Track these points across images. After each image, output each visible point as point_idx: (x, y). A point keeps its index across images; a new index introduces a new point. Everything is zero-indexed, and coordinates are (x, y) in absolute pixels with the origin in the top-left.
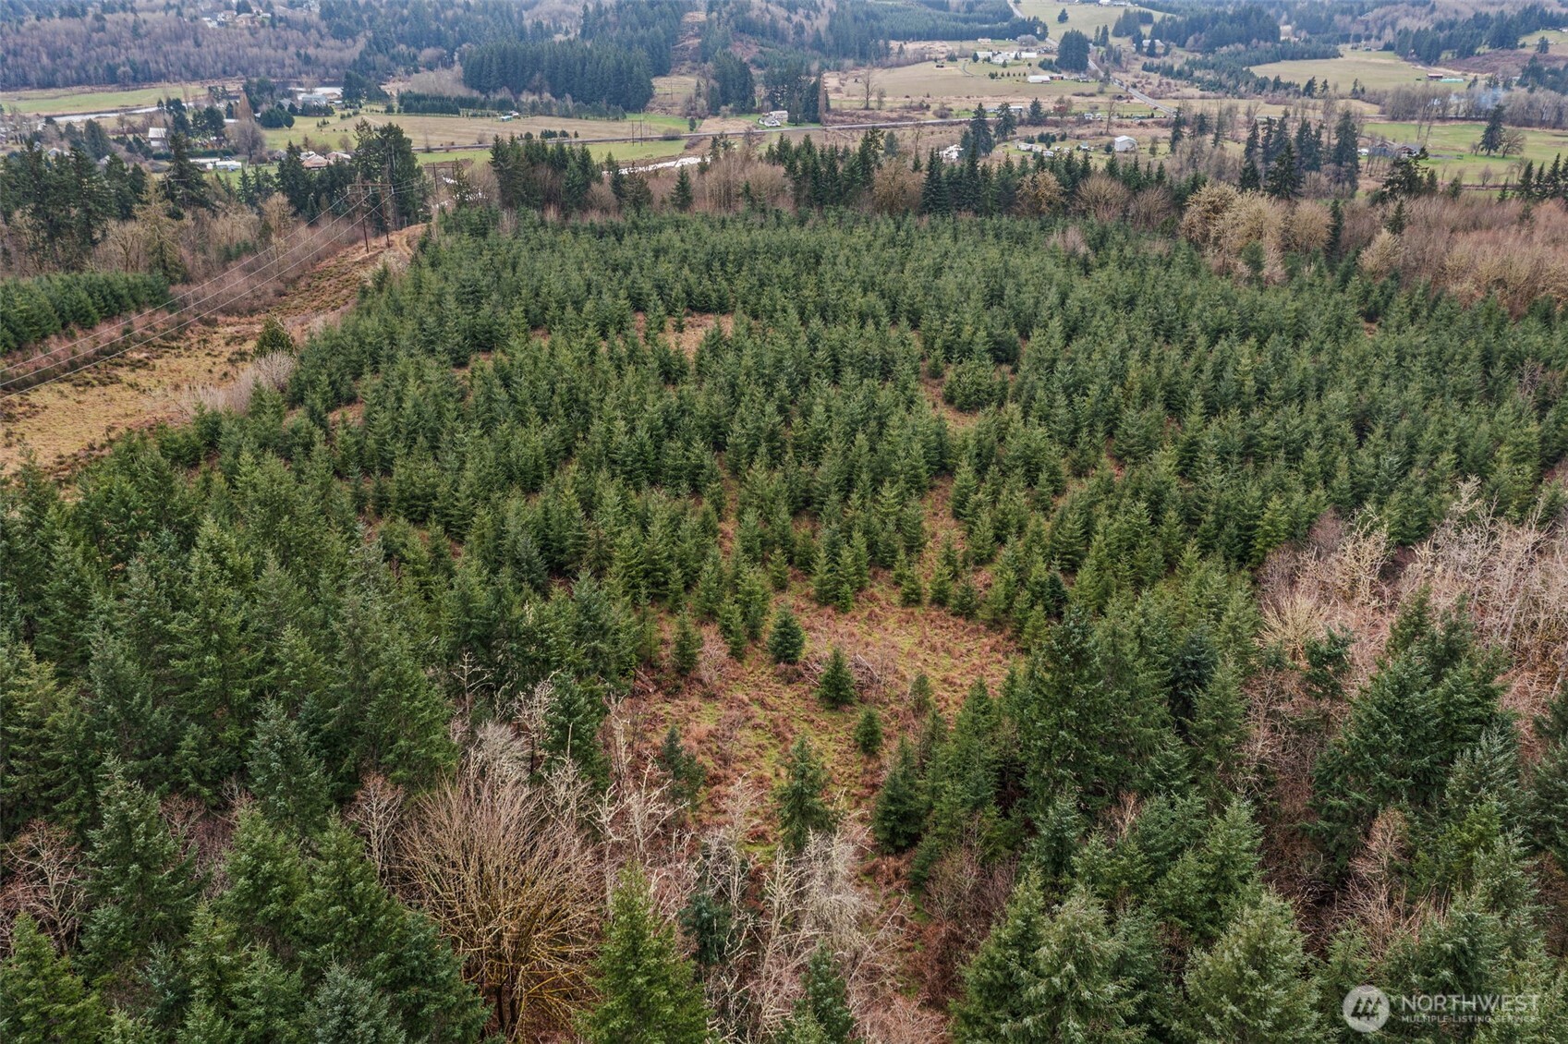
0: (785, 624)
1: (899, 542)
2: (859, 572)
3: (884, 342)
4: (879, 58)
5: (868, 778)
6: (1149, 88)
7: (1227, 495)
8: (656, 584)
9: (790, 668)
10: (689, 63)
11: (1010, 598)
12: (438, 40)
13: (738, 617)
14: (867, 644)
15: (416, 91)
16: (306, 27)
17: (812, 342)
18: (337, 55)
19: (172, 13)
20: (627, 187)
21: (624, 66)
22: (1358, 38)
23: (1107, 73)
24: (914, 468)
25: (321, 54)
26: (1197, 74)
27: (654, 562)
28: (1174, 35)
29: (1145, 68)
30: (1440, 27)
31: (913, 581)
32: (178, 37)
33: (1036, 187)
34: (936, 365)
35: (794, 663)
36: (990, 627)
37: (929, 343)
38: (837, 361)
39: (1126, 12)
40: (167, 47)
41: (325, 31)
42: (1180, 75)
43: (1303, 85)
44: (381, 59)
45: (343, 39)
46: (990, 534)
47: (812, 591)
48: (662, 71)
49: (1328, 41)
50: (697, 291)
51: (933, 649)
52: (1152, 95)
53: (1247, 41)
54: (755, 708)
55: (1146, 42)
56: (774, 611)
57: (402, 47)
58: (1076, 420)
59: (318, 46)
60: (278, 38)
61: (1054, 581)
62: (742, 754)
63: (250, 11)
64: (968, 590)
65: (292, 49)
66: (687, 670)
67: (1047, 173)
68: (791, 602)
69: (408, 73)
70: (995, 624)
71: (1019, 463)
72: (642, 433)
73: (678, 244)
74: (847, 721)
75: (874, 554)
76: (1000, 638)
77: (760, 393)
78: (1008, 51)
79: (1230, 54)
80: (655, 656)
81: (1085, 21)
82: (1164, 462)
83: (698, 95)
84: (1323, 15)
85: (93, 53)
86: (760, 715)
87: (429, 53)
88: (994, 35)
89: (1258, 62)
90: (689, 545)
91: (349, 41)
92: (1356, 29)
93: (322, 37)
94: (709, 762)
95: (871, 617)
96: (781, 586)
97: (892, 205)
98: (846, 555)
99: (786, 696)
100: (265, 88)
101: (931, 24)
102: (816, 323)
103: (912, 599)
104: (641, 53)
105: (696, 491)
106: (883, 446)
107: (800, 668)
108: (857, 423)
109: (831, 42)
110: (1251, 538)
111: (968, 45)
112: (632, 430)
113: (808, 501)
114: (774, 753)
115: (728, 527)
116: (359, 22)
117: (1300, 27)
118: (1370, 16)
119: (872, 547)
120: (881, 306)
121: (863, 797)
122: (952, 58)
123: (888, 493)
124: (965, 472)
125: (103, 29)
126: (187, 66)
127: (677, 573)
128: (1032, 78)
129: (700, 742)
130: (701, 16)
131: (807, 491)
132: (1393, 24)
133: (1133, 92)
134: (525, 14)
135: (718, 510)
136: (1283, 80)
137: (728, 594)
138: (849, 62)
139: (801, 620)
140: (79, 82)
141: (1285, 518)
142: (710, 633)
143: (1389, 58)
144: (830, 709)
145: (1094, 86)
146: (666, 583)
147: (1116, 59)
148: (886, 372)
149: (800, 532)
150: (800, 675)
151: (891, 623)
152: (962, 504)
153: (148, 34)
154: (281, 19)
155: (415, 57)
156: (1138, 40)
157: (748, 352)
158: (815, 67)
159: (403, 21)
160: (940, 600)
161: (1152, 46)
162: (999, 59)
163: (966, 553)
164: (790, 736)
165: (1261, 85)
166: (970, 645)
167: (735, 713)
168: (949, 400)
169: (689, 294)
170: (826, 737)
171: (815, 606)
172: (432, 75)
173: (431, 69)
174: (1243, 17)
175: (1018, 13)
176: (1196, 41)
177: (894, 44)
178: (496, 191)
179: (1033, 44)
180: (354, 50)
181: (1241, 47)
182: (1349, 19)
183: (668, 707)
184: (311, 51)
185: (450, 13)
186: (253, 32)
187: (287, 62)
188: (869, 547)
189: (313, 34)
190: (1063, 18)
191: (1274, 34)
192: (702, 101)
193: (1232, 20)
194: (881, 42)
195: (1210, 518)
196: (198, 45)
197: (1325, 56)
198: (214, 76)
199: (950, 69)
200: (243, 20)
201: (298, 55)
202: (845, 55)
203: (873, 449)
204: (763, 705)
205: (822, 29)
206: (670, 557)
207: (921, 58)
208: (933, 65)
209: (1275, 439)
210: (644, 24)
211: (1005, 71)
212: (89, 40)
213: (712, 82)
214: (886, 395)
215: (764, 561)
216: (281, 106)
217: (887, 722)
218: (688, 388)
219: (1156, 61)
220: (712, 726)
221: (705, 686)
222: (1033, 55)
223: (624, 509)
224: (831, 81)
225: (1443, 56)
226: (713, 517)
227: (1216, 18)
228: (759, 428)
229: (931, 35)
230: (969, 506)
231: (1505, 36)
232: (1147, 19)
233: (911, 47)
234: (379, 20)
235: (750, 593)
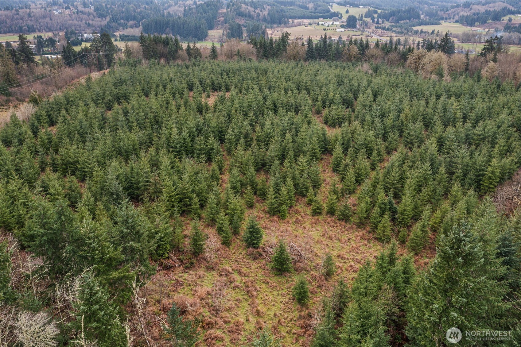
0: (252, 227)
1: (309, 184)
2: (290, 199)
3: (295, 99)
4: (287, 24)
5: (302, 322)
6: (378, 34)
7: (467, 160)
8: (186, 205)
9: (255, 250)
10: (220, 26)
11: (368, 211)
12: (134, 18)
13: (227, 222)
14: (296, 236)
15: (126, 34)
16: (89, 14)
17: (265, 98)
18: (99, 23)
19: (43, 9)
20: (192, 52)
21: (198, 25)
22: (446, 19)
23: (363, 28)
24: (314, 149)
25: (94, 23)
26: (394, 29)
27: (184, 194)
28: (386, 17)
29: (376, 27)
30: (474, 14)
31: (318, 202)
32: (44, 17)
33: (349, 51)
34: (319, 108)
35: (257, 248)
36: (358, 226)
37: (315, 100)
38: (276, 107)
39: (369, 9)
40: (40, 20)
41: (95, 15)
42: (388, 29)
43: (430, 32)
44: (114, 24)
45: (102, 18)
46: (353, 179)
47: (267, 209)
48: (211, 28)
49: (436, 19)
50: (216, 82)
51: (331, 238)
52: (379, 35)
53: (410, 19)
54: (236, 275)
55: (376, 19)
56: (247, 219)
57: (122, 21)
58: (384, 129)
59: (93, 20)
60: (79, 18)
61: (390, 203)
62: (226, 306)
63: (70, 9)
64: (346, 207)
65: (84, 21)
66: (198, 253)
67: (353, 46)
68: (256, 213)
69: (124, 29)
70: (361, 225)
71: (363, 147)
72: (185, 134)
73: (210, 67)
74: (287, 282)
75: (297, 189)
76: (364, 232)
77: (241, 118)
78: (329, 22)
79: (404, 23)
80: (181, 245)
81: (355, 12)
82: (432, 145)
83: (223, 35)
84: (434, 12)
85: (14, 22)
86: (238, 280)
87: (131, 22)
88: (324, 17)
89: (414, 26)
90: (203, 185)
91: (104, 19)
92: (445, 16)
93: (94, 17)
94: (206, 313)
95: (297, 221)
96: (250, 206)
97: (295, 57)
98: (284, 190)
99: (253, 267)
100: (73, 33)
101: (303, 14)
102: (266, 91)
103: (317, 212)
104: (203, 21)
105: (209, 160)
106: (298, 140)
107: (260, 251)
108: (286, 130)
109: (269, 19)
110: (481, 180)
111: (316, 21)
112: (180, 133)
113: (264, 165)
114: (245, 304)
115: (225, 177)
116: (107, 12)
117: (426, 16)
118: (450, 12)
119: (296, 186)
120: (294, 86)
121: (299, 335)
122: (310, 24)
123: (303, 160)
124: (338, 150)
125: (18, 14)
126: (47, 27)
127: (196, 200)
128: (338, 30)
129: (202, 299)
130: (225, 11)
131: (263, 160)
132: (458, 14)
133: (372, 34)
134: (165, 11)
135: (221, 169)
136: (424, 30)
137: (223, 210)
138: (275, 26)
139: (260, 224)
140: (9, 32)
141: (498, 170)
142: (211, 232)
143: (457, 25)
144: (278, 275)
145: (359, 33)
146: (190, 205)
147: (366, 25)
148: (297, 111)
149: (260, 179)
150: (261, 255)
151: (307, 225)
152: (338, 166)
153: (34, 16)
154: (80, 12)
155: (126, 24)
156: (373, 19)
157: (236, 102)
158: (263, 27)
159: (123, 12)
160: (331, 212)
161: (378, 21)
162: (326, 24)
163: (342, 189)
164: (255, 293)
165: (416, 32)
166: (349, 236)
167: (224, 278)
168: (326, 122)
169: (213, 84)
170: (276, 293)
171: (268, 216)
172: (132, 30)
173: (132, 28)
174: (409, 11)
175: (332, 10)
176: (392, 19)
177: (291, 20)
178: (141, 53)
179: (338, 20)
180: (104, 22)
181: (408, 21)
182: (443, 13)
183: (186, 275)
184: (91, 22)
185: (139, 10)
186: (70, 16)
187: (82, 25)
188: (295, 186)
189: (91, 17)
190: (347, 12)
191: (419, 17)
192: (225, 37)
193: (404, 12)
194: (286, 19)
195: (460, 171)
196: (51, 20)
197: (436, 24)
198: (57, 30)
199: (310, 27)
200: (67, 12)
201: (86, 23)
202: (274, 23)
203: (294, 141)
204: (240, 273)
205: (266, 15)
206: (193, 191)
207: (300, 24)
208: (304, 26)
209: (479, 135)
210: (205, 12)
211: (329, 28)
212: (13, 18)
213: (228, 30)
214: (298, 119)
215: (242, 193)
216: (78, 39)
217: (311, 283)
218: (209, 115)
219: (379, 26)
220: (209, 289)
221: (208, 262)
222: (338, 23)
223: (172, 168)
224: (269, 31)
225: (476, 24)
226: (217, 172)
227: (399, 12)
228: (240, 132)
229: (303, 17)
230: (342, 166)
231: (497, 17)
232: (376, 12)
233: (296, 21)
234: (114, 11)
235: (234, 210)
